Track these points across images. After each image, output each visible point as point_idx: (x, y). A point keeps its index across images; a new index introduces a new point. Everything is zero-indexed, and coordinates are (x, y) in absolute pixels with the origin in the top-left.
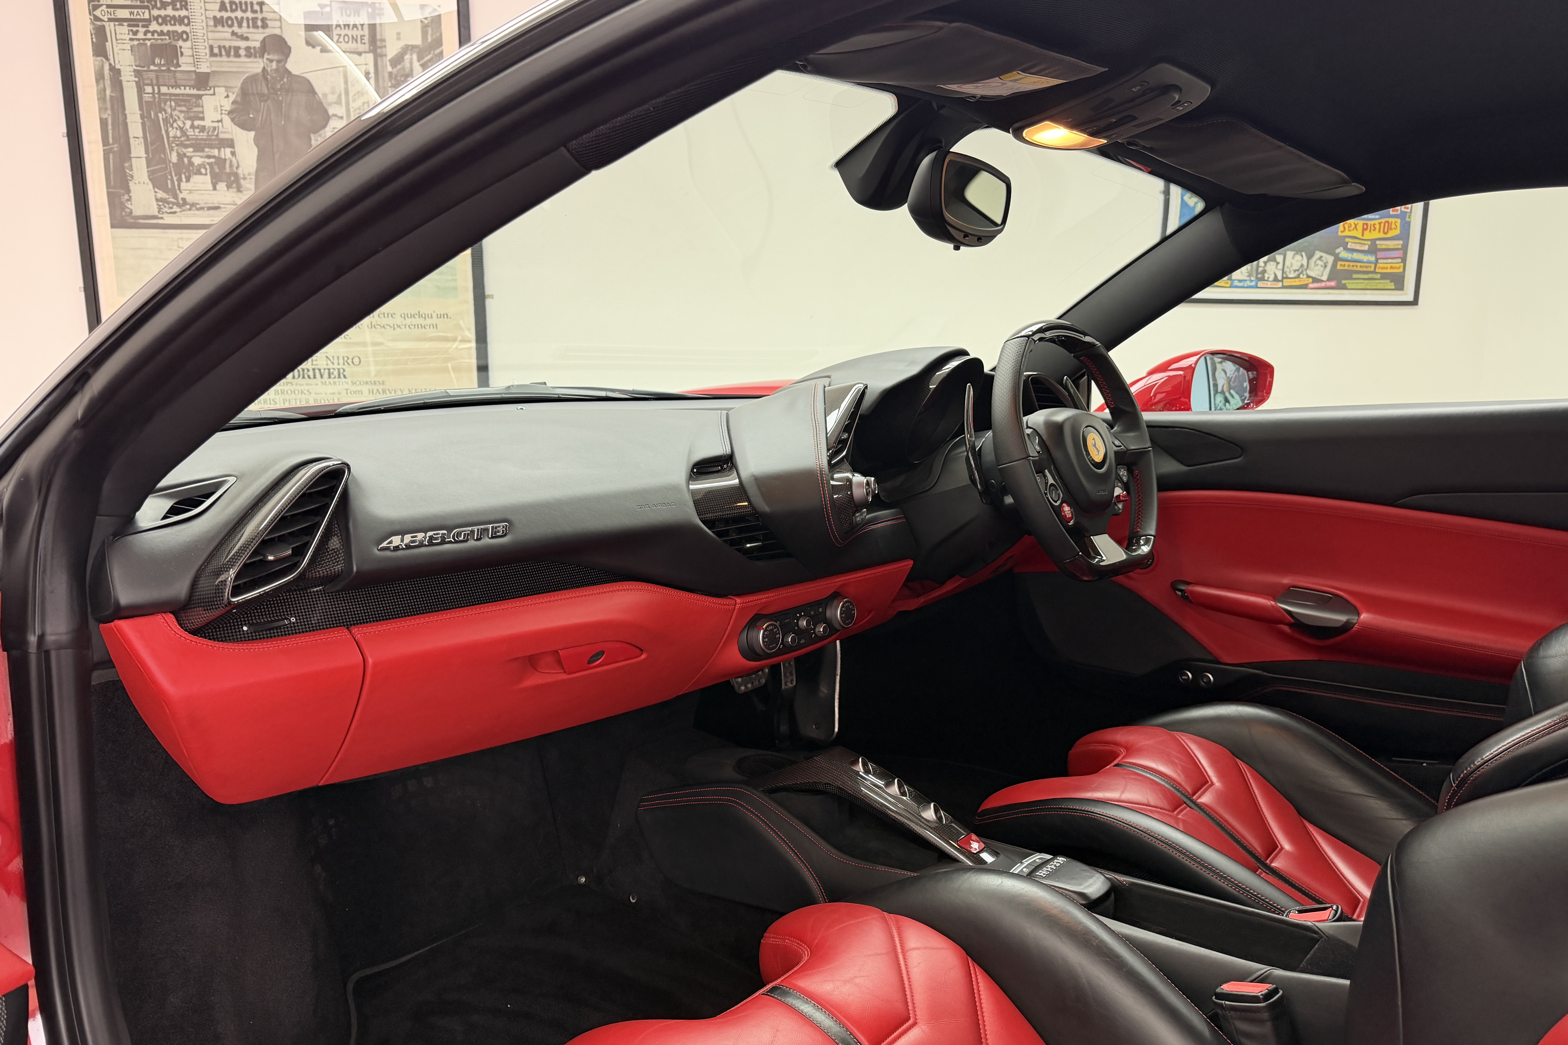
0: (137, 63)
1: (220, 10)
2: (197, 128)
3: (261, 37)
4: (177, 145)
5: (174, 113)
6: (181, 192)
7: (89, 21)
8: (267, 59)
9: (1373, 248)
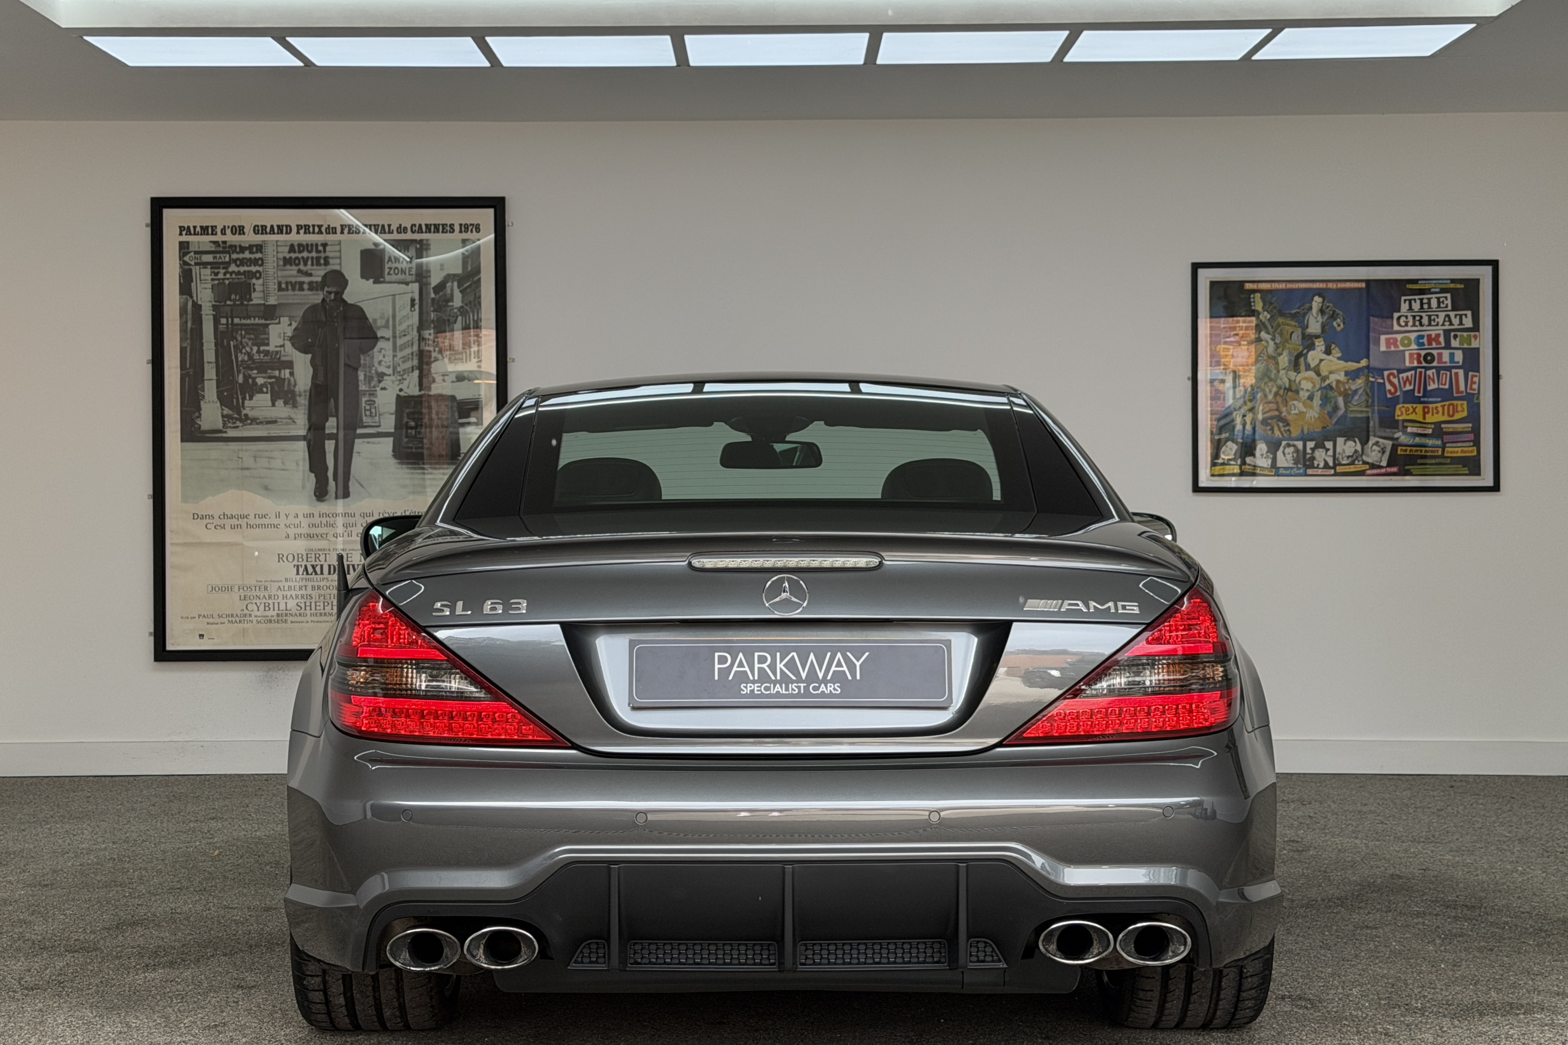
0: (216, 300)
1: (289, 252)
2: (263, 352)
3: (322, 273)
4: (244, 368)
5: (244, 340)
6: (244, 409)
7: (178, 266)
8: (327, 292)
9: (1438, 431)
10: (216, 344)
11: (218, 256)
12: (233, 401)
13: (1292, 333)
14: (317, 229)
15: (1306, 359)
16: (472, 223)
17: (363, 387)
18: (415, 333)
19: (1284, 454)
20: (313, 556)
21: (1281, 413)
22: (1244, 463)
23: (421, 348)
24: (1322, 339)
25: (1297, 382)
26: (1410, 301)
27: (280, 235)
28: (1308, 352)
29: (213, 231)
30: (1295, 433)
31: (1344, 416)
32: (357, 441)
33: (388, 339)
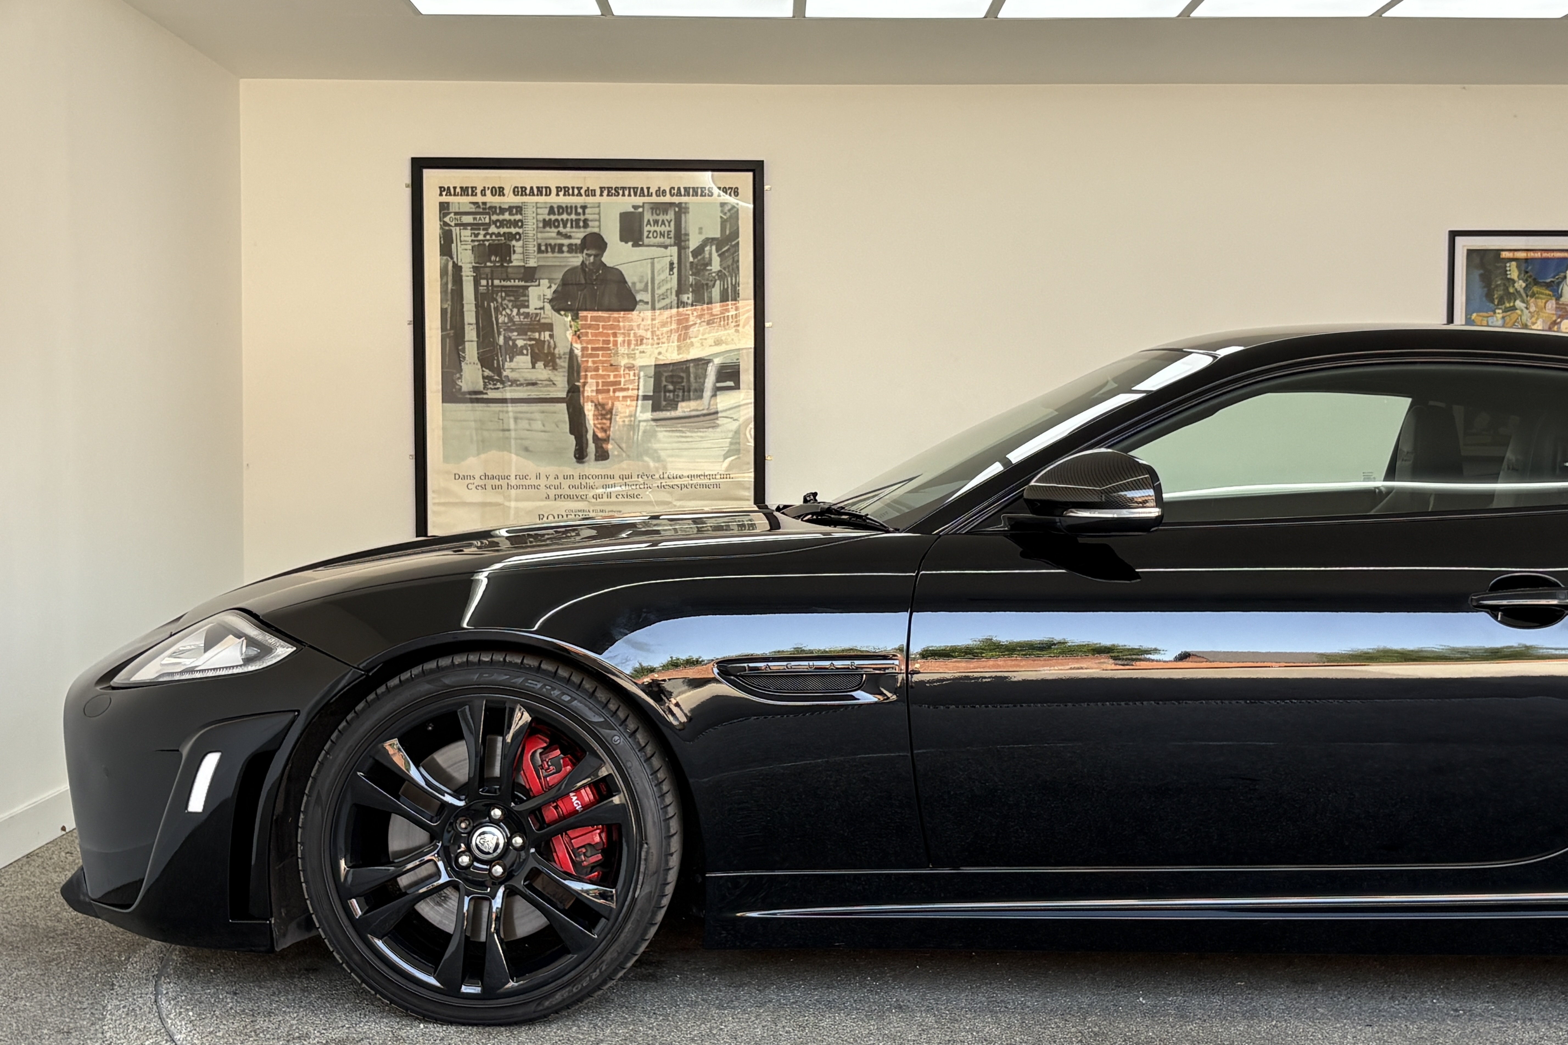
0: (476, 261)
1: (549, 214)
2: (523, 314)
3: (582, 235)
4: (504, 330)
5: (504, 302)
6: (504, 370)
7: (439, 226)
8: (586, 254)
10: (477, 306)
11: (478, 217)
12: (493, 363)
14: (576, 192)
15: (1560, 327)
16: (731, 186)
17: (621, 350)
18: (674, 297)
20: (573, 516)
23: (680, 312)
27: (540, 197)
28: (1561, 322)
29: (473, 191)
33: (647, 303)
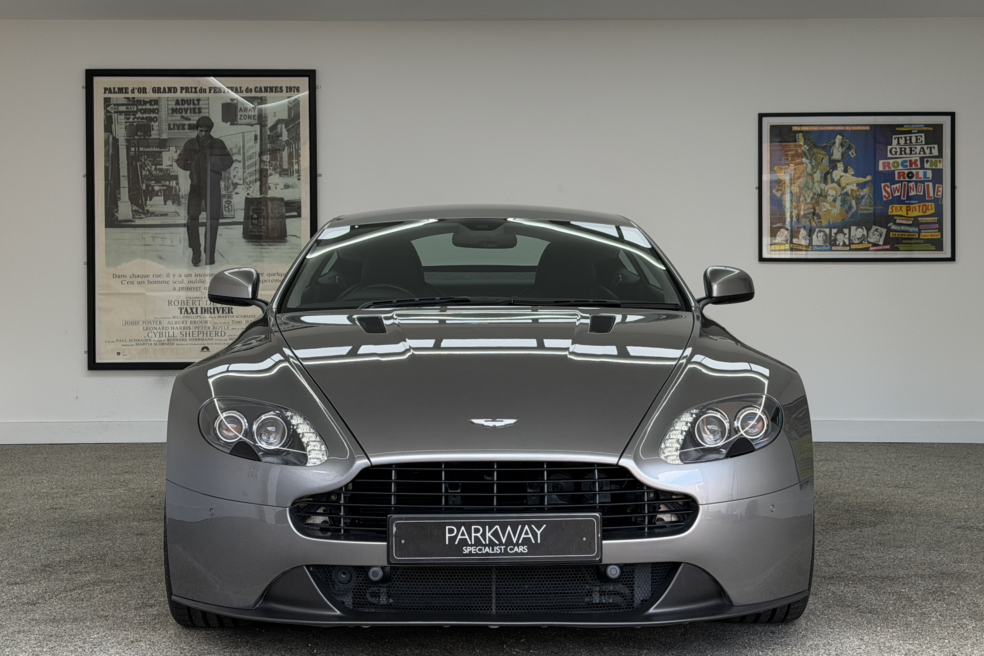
0: (128, 135)
1: (176, 105)
2: (159, 169)
3: (197, 118)
4: (146, 180)
5: (146, 162)
6: (146, 206)
7: (103, 113)
8: (200, 130)
9: (916, 222)
10: (128, 164)
11: (129, 107)
12: (139, 202)
13: (823, 159)
14: (193, 90)
15: (831, 175)
16: (294, 86)
17: (223, 192)
18: (257, 157)
19: (817, 237)
20: (191, 302)
21: (815, 209)
22: (791, 242)
23: (261, 167)
24: (841, 163)
25: (826, 190)
26: (898, 138)
27: (169, 94)
28: (833, 171)
29: (126, 90)
30: (824, 223)
31: (856, 212)
32: (219, 227)
33: (240, 162)
